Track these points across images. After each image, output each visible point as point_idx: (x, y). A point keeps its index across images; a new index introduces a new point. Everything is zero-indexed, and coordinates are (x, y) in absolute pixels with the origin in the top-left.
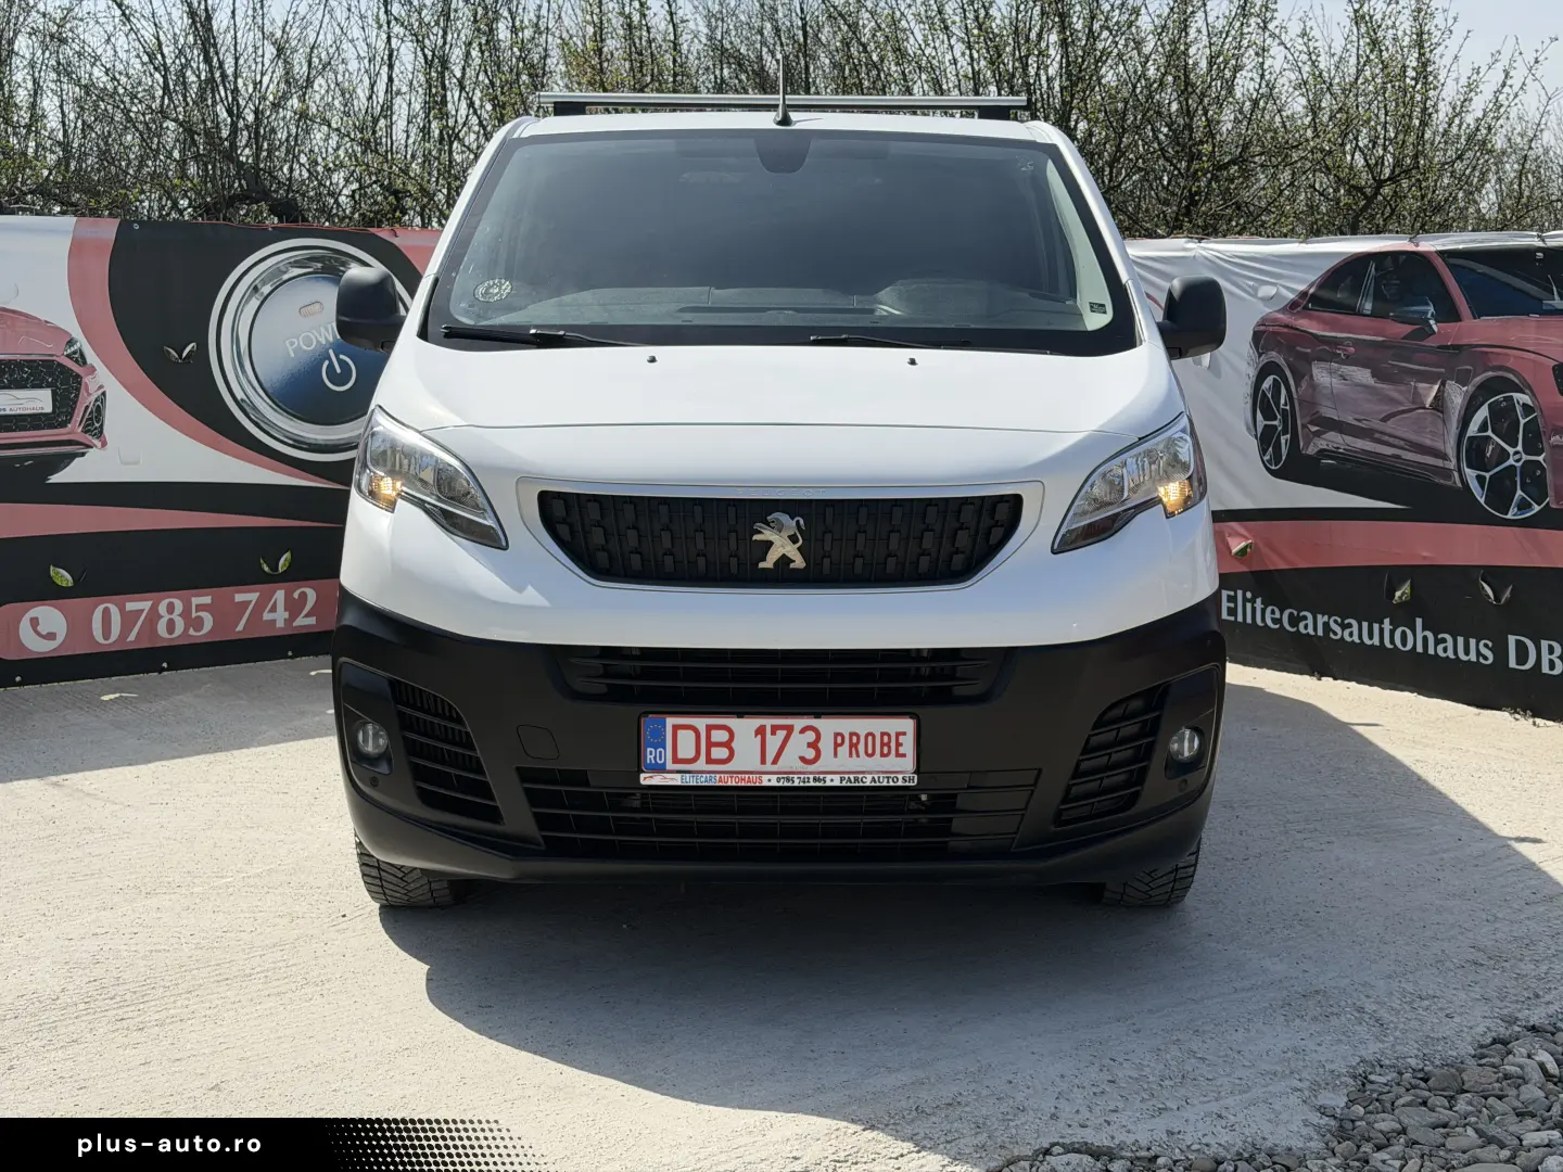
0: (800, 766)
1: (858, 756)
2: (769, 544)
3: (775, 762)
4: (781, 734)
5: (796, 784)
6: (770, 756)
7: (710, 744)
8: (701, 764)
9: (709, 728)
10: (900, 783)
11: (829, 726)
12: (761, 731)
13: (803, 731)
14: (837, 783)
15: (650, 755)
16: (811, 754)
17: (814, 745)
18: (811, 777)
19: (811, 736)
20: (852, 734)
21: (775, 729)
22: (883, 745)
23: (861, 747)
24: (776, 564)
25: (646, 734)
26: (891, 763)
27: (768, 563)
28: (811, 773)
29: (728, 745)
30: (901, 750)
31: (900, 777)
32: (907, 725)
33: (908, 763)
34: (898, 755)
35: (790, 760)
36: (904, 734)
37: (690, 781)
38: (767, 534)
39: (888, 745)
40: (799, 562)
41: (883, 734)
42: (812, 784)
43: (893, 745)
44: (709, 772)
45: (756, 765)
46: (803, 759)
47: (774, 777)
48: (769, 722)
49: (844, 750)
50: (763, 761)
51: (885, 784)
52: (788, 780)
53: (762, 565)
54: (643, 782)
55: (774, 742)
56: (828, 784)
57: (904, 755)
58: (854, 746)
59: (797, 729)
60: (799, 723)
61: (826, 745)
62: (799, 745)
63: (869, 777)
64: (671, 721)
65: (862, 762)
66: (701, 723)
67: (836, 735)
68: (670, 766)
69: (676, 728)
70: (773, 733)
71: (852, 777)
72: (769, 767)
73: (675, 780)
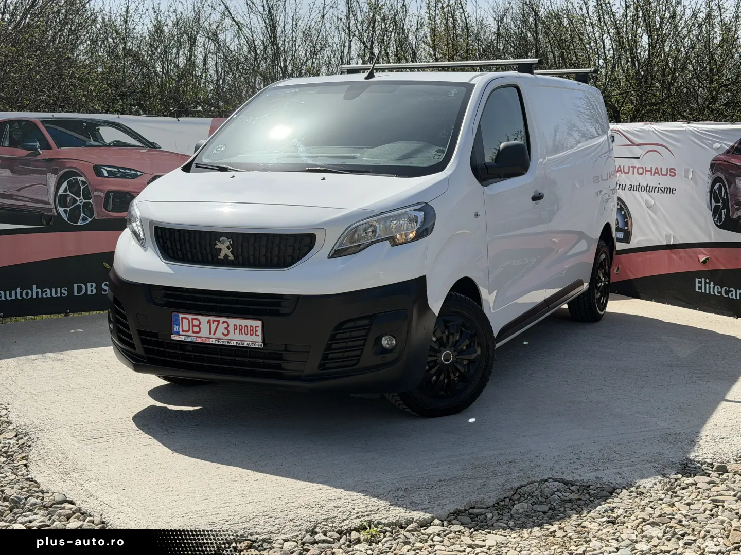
0: (223, 337)
1: (242, 334)
2: (220, 249)
3: (214, 334)
4: (216, 323)
5: (221, 343)
6: (212, 332)
7: (193, 326)
8: (190, 333)
9: (193, 319)
10: (257, 346)
11: (232, 321)
12: (209, 322)
13: (223, 323)
14: (235, 344)
15: (175, 328)
16: (226, 332)
17: (227, 329)
18: (226, 341)
19: (225, 325)
20: (240, 326)
21: (214, 321)
22: (251, 331)
23: (243, 331)
24: (224, 257)
25: (173, 318)
26: (254, 338)
27: (221, 257)
28: (226, 340)
29: (198, 326)
30: (257, 333)
31: (257, 344)
32: (259, 323)
33: (259, 339)
34: (256, 335)
35: (219, 334)
36: (258, 327)
37: (187, 339)
38: (219, 245)
39: (252, 331)
40: (231, 257)
41: (250, 326)
42: (226, 344)
43: (254, 331)
44: (194, 336)
45: (207, 335)
46: (223, 334)
47: (214, 340)
48: (212, 318)
49: (237, 331)
50: (210, 334)
51: (252, 346)
52: (218, 341)
53: (219, 257)
54: (173, 338)
55: (214, 326)
56: (232, 344)
57: (258, 335)
58: (240, 330)
59: (221, 322)
60: (222, 319)
61: (231, 329)
62: (222, 328)
63: (246, 343)
64: (181, 315)
65: (243, 337)
66: (190, 317)
67: (235, 325)
68: (181, 333)
69: (183, 318)
70: (213, 323)
71: (240, 342)
72: (212, 336)
73: (182, 338)
